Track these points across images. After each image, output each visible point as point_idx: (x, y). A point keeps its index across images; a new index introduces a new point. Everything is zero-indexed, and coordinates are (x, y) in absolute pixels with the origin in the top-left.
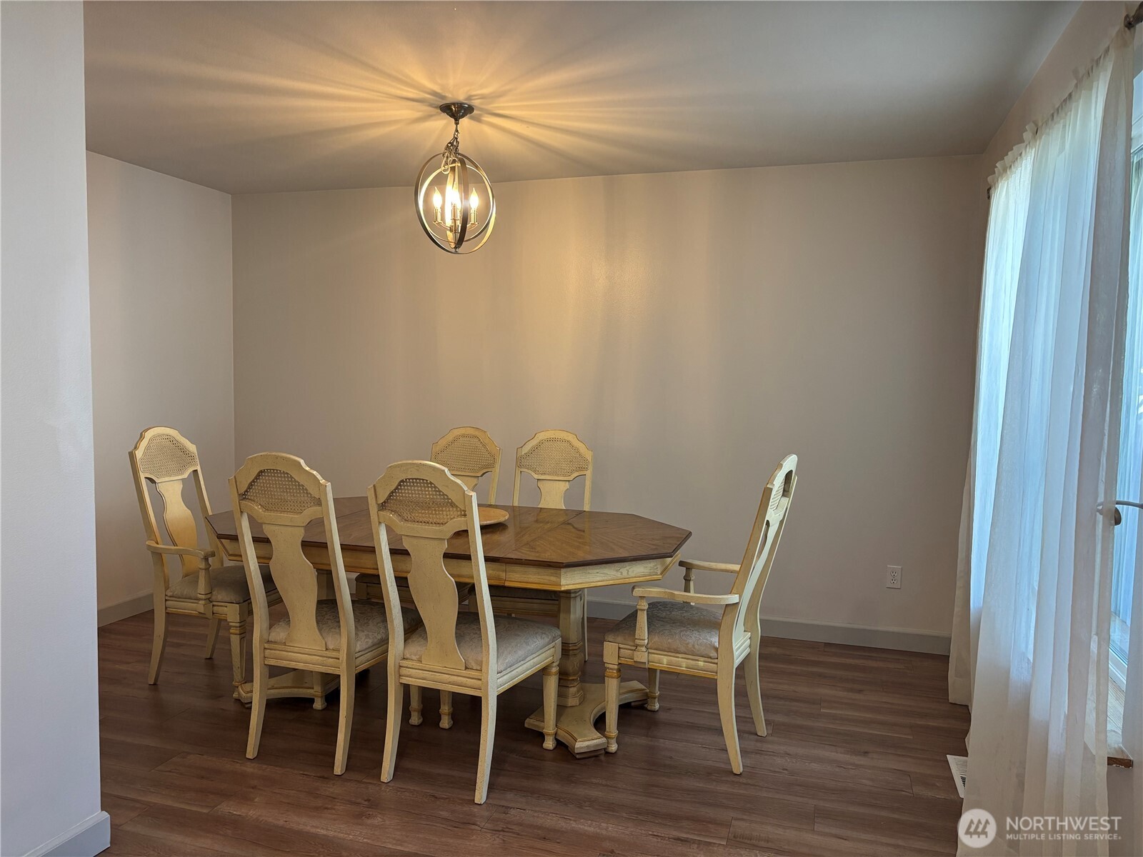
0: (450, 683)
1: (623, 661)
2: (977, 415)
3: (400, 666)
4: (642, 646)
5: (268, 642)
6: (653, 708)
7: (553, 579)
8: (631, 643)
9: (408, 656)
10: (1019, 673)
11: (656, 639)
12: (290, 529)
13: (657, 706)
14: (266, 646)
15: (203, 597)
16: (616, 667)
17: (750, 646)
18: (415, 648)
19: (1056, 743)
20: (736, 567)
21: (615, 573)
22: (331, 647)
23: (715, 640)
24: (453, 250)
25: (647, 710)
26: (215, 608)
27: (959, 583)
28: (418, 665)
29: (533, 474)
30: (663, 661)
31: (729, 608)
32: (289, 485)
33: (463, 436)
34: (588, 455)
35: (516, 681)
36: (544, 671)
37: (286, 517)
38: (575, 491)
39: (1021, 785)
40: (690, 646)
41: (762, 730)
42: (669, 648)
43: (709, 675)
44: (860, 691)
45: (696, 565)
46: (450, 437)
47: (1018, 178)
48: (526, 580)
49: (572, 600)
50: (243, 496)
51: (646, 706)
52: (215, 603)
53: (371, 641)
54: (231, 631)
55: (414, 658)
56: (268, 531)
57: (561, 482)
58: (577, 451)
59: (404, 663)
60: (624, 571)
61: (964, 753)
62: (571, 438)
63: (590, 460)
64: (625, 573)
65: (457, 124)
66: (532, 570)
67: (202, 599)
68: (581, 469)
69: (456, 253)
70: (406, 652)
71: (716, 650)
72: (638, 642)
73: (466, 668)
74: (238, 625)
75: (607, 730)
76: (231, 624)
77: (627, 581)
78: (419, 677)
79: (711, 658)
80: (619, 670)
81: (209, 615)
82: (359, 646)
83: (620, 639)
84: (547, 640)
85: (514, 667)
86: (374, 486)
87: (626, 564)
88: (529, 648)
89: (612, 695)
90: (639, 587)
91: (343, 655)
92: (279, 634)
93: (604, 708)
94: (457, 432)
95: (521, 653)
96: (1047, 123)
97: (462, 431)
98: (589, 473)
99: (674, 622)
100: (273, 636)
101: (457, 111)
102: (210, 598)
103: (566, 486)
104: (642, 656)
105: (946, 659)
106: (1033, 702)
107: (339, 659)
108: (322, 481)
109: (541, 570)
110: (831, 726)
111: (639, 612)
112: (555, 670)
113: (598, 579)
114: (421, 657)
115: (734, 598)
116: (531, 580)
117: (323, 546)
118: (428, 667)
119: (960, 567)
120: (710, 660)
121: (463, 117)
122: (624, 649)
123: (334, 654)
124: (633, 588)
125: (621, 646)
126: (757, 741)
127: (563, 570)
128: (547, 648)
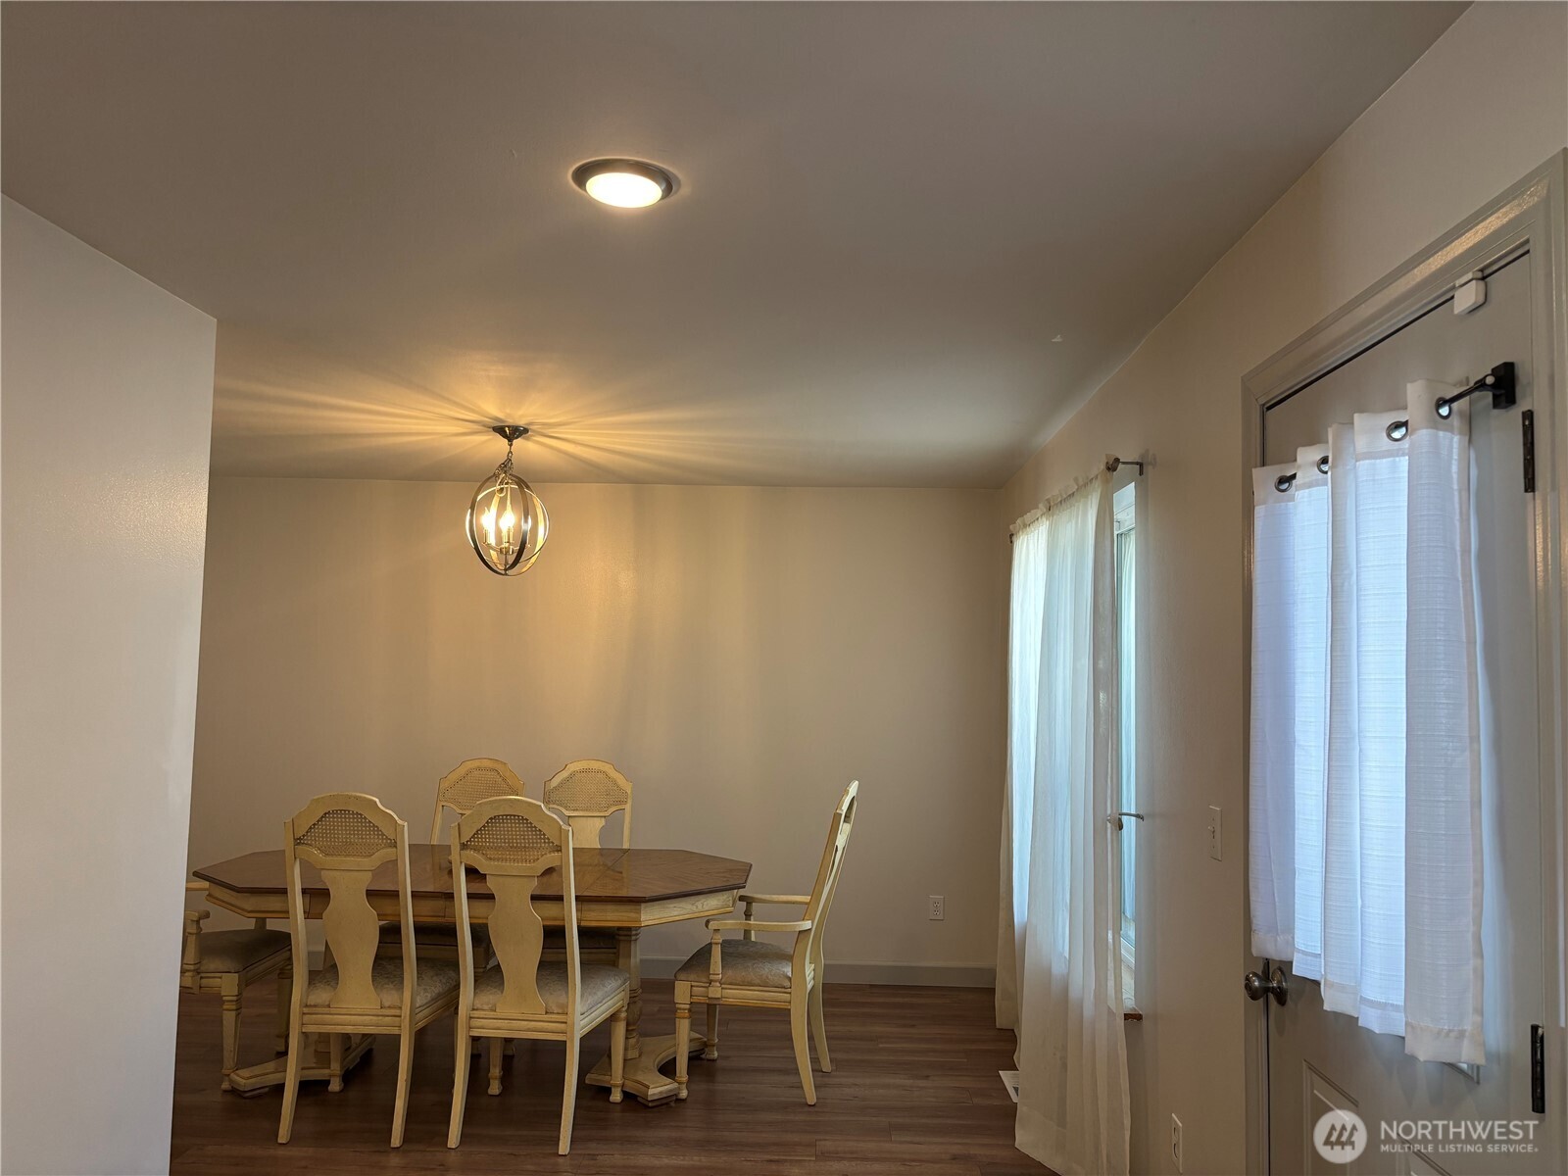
0: (529, 1030)
1: (695, 999)
2: (1011, 741)
3: (471, 1018)
4: (716, 981)
5: (306, 1006)
6: (711, 1057)
7: (633, 915)
8: (705, 980)
9: (479, 1006)
10: (1058, 968)
11: (730, 973)
12: (356, 873)
13: (716, 1054)
14: (305, 1010)
15: (192, 967)
16: (688, 1006)
17: (814, 979)
18: (488, 998)
19: (1088, 1010)
20: (807, 899)
21: (690, 906)
22: (387, 1004)
23: (788, 970)
24: (503, 572)
25: (702, 1059)
26: (203, 981)
27: (1002, 905)
28: (492, 1014)
29: (563, 810)
30: (735, 995)
31: (801, 936)
32: (358, 826)
33: (479, 769)
34: (628, 787)
35: (594, 1024)
36: (613, 1018)
37: (351, 862)
38: (612, 826)
39: (1064, 1066)
40: (764, 977)
41: (826, 1066)
42: (743, 982)
43: (783, 1006)
44: (913, 1026)
45: (757, 899)
46: (462, 771)
47: (1036, 536)
48: (604, 918)
49: (632, 943)
50: (298, 841)
51: (703, 1056)
52: (203, 975)
53: (429, 995)
54: (225, 1007)
55: (486, 1007)
56: (329, 879)
57: (595, 819)
58: (615, 783)
59: (476, 1014)
60: (699, 904)
61: (1014, 1068)
62: (607, 768)
63: (629, 792)
64: (700, 907)
65: (511, 445)
66: (610, 907)
67: (189, 971)
68: (620, 802)
69: (506, 574)
70: (477, 1002)
71: (790, 979)
72: (712, 977)
73: (547, 1013)
74: (235, 998)
75: (678, 1075)
76: (224, 998)
77: (702, 914)
78: (492, 1027)
79: (784, 988)
80: (690, 1010)
81: (196, 990)
82: (419, 1002)
83: (692, 977)
84: (620, 982)
85: (594, 1009)
86: (459, 824)
87: (701, 897)
88: (606, 989)
89: (683, 1039)
90: (713, 920)
91: (406, 1011)
92: (321, 995)
93: (675, 1052)
94: (470, 765)
95: (600, 994)
96: (1057, 504)
97: (476, 764)
98: (628, 807)
99: (744, 956)
100: (313, 999)
101: (511, 433)
102: (199, 968)
103: (600, 823)
104: (715, 992)
105: (993, 990)
106: (1070, 989)
107: (400, 1016)
108: (399, 822)
109: (623, 907)
110: (891, 1058)
111: (713, 946)
112: (623, 1015)
113: (676, 913)
114: (495, 1005)
115: (807, 925)
116: (609, 918)
117: (394, 895)
118: (499, 1015)
119: (1002, 889)
120: (783, 990)
121: (517, 438)
122: (697, 986)
123: (397, 1012)
124: (708, 922)
125: (693, 984)
126: (822, 1077)
127: (643, 905)
128: (618, 991)
